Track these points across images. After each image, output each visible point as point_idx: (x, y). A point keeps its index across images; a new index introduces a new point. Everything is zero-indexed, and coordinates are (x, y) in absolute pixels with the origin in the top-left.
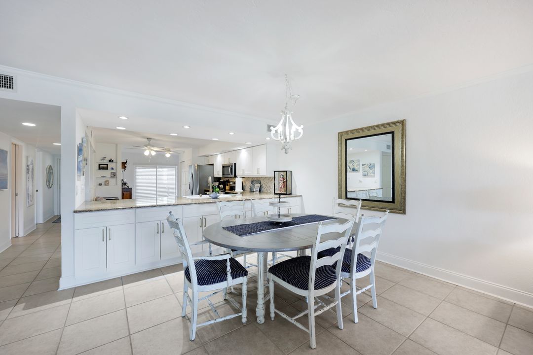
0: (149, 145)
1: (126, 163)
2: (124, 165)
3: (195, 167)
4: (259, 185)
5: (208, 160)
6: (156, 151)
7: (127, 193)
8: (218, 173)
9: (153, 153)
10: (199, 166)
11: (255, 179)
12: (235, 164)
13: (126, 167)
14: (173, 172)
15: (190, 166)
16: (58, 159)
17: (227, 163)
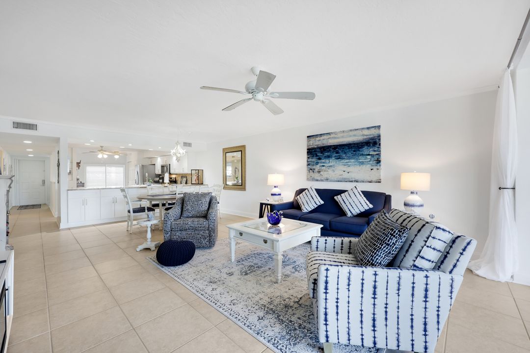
0: (102, 150)
1: (80, 163)
2: (78, 164)
3: (140, 166)
4: (185, 179)
5: (151, 161)
6: (107, 155)
7: (81, 185)
8: (158, 171)
9: (106, 156)
10: (143, 166)
11: (184, 175)
12: (170, 165)
13: (80, 166)
14: (121, 170)
15: (136, 165)
16: (15, 159)
17: (164, 164)
